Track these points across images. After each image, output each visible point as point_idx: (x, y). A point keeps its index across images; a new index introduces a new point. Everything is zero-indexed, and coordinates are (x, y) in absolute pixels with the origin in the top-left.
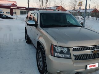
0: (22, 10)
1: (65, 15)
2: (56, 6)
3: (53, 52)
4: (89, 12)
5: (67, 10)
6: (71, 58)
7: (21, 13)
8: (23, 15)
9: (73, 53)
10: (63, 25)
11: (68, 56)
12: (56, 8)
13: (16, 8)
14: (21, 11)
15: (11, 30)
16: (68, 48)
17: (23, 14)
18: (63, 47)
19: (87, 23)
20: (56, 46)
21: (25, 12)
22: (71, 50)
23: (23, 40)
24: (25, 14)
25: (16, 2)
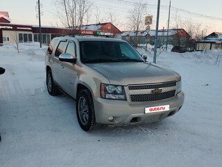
0: (23, 33)
1: (117, 45)
2: (100, 24)
3: (103, 93)
4: (167, 36)
5: (122, 33)
6: (126, 100)
7: (21, 39)
8: (26, 43)
9: (129, 92)
10: (115, 59)
11: (122, 97)
12: (100, 27)
13: (8, 27)
14: (20, 35)
15: (14, 74)
16: (123, 87)
17: (26, 41)
18: (116, 86)
19: (162, 58)
20: (107, 85)
21: (30, 35)
22: (126, 88)
23: (42, 90)
24: (31, 40)
25: (7, 14)
